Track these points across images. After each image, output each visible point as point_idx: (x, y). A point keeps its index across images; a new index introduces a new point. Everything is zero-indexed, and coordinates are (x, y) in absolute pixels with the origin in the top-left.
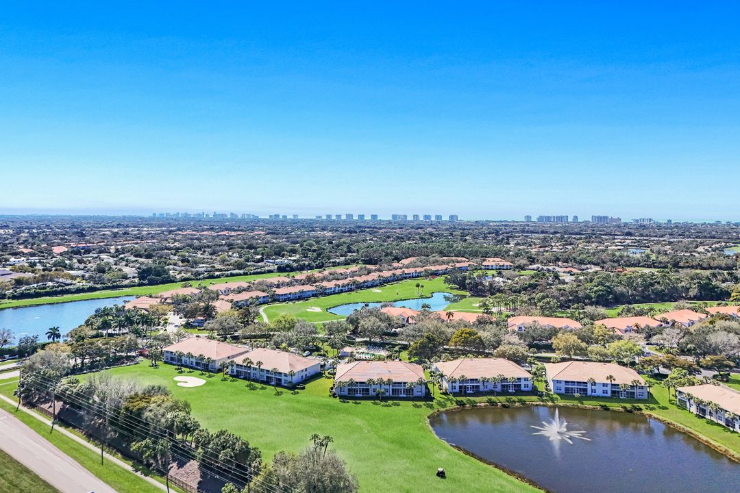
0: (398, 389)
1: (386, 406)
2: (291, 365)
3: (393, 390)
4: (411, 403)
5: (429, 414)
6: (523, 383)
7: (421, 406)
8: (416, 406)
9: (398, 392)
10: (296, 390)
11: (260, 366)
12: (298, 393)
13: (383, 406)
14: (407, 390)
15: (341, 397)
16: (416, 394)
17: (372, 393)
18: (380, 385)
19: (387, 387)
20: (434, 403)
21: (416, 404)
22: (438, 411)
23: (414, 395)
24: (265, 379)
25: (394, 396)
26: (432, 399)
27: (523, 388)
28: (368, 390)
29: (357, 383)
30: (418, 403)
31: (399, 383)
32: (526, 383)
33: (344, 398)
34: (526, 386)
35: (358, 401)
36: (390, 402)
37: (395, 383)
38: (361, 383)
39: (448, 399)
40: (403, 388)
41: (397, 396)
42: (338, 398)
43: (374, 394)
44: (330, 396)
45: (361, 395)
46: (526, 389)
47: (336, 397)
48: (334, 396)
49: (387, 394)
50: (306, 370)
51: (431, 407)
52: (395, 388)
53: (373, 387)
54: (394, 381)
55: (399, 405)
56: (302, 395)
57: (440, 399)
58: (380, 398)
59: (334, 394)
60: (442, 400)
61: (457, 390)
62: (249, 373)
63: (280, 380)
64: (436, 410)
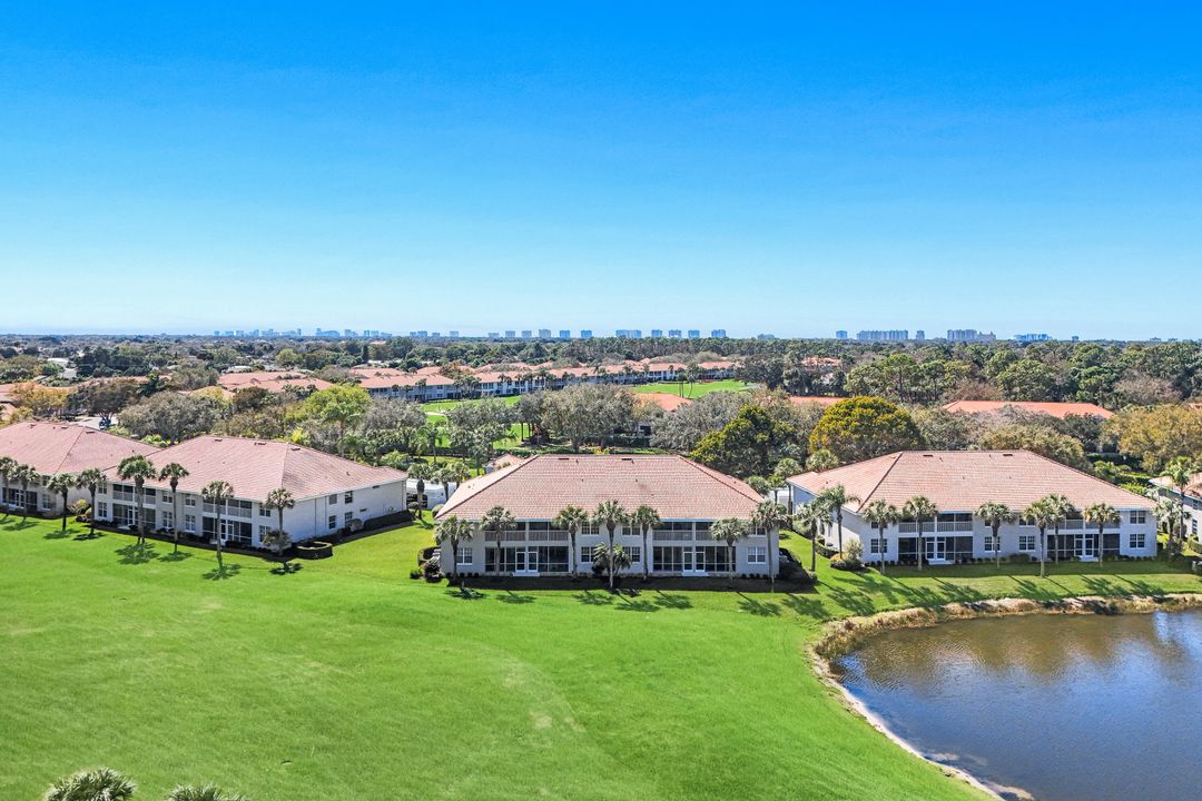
0: (678, 550)
1: (637, 607)
2: (286, 477)
3: (657, 551)
4: (732, 599)
5: (819, 640)
6: (1126, 530)
7: (775, 610)
8: (752, 608)
9: (678, 559)
10: (295, 561)
11: (174, 484)
12: (297, 567)
13: (623, 607)
14: (710, 550)
15: (455, 580)
16: (744, 566)
17: (578, 566)
18: (611, 527)
19: (635, 541)
20: (822, 595)
21: (755, 603)
22: (849, 626)
23: (740, 570)
24: (199, 530)
25: (664, 573)
26: (809, 583)
27: (1125, 548)
28: (561, 554)
29: (521, 526)
30: (763, 599)
31: (679, 526)
32: (1138, 529)
33: (466, 583)
34: (1137, 541)
35: (521, 594)
36: (647, 596)
37: (667, 526)
38: (534, 525)
39: (873, 587)
40: (694, 543)
41: (671, 573)
42: (445, 582)
43: (586, 568)
44: (415, 576)
45: (535, 573)
46: (1137, 552)
47: (438, 580)
48: (431, 574)
49: (636, 568)
50: (349, 500)
51: (817, 611)
52: (663, 544)
53: (583, 539)
54: (664, 516)
55: (687, 606)
56: (313, 576)
57: (837, 584)
58: (606, 579)
59: (432, 569)
60: (850, 588)
61: (893, 554)
62: (152, 513)
63: (247, 528)
64: (840, 626)
